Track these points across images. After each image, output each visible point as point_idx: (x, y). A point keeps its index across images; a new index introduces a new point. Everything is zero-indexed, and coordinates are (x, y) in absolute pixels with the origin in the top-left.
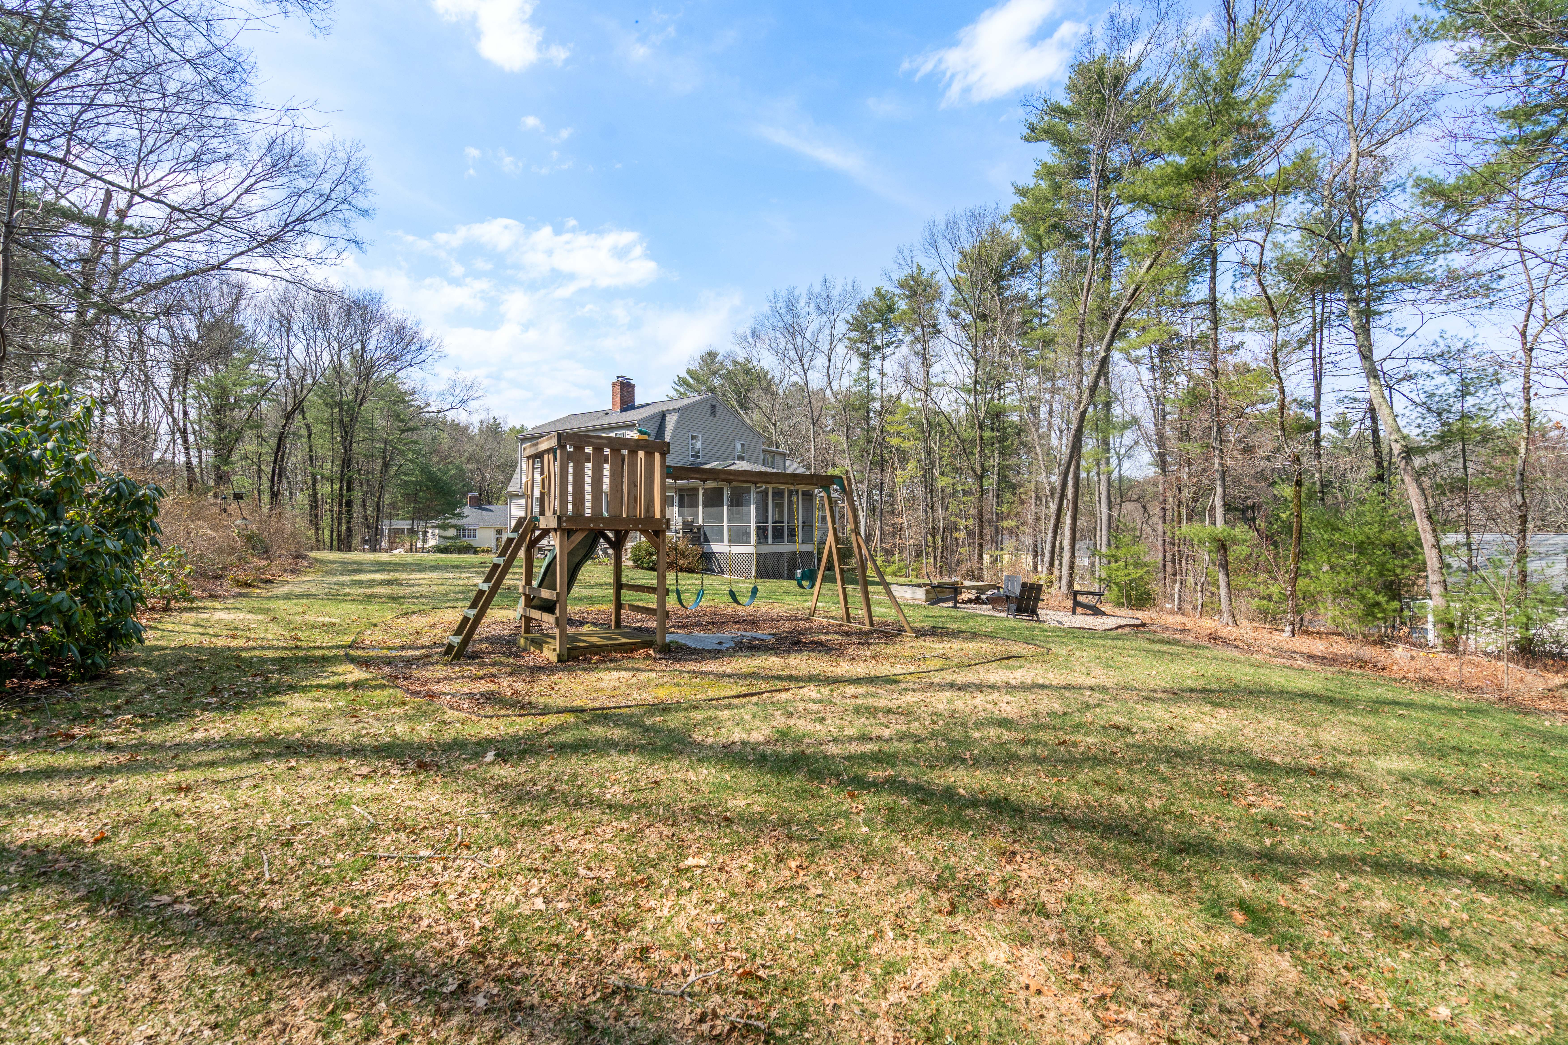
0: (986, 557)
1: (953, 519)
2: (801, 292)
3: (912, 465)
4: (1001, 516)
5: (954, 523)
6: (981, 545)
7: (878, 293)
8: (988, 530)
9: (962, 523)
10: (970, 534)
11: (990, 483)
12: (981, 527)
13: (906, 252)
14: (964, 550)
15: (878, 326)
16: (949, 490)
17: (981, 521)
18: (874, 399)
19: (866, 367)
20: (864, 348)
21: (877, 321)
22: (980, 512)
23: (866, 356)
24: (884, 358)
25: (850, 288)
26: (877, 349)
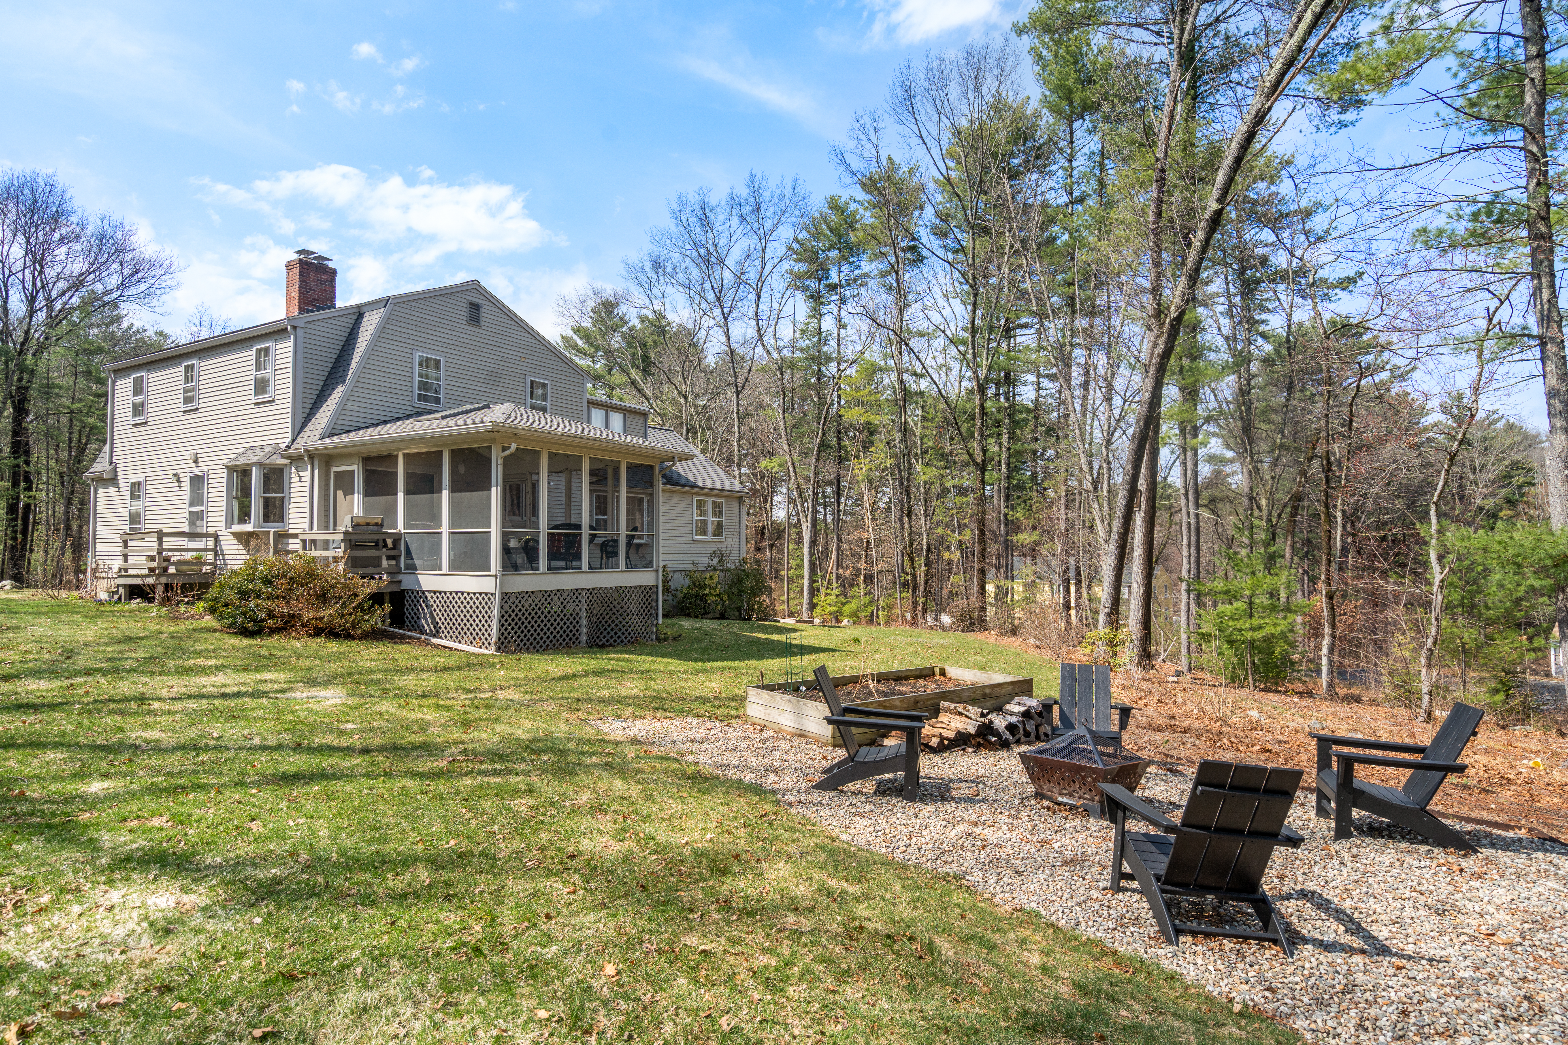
0: (990, 588)
1: (940, 531)
2: (718, 197)
3: (879, 451)
4: (1013, 527)
5: (943, 539)
6: (982, 572)
7: (834, 205)
8: (993, 548)
9: (954, 538)
10: (966, 553)
11: (997, 476)
12: (983, 543)
13: (868, 121)
14: (956, 580)
15: (834, 254)
16: (936, 489)
17: (982, 532)
18: (829, 359)
19: (816, 314)
20: (813, 285)
21: (832, 247)
22: (982, 522)
23: (816, 298)
24: (843, 301)
25: (789, 192)
26: (833, 288)
